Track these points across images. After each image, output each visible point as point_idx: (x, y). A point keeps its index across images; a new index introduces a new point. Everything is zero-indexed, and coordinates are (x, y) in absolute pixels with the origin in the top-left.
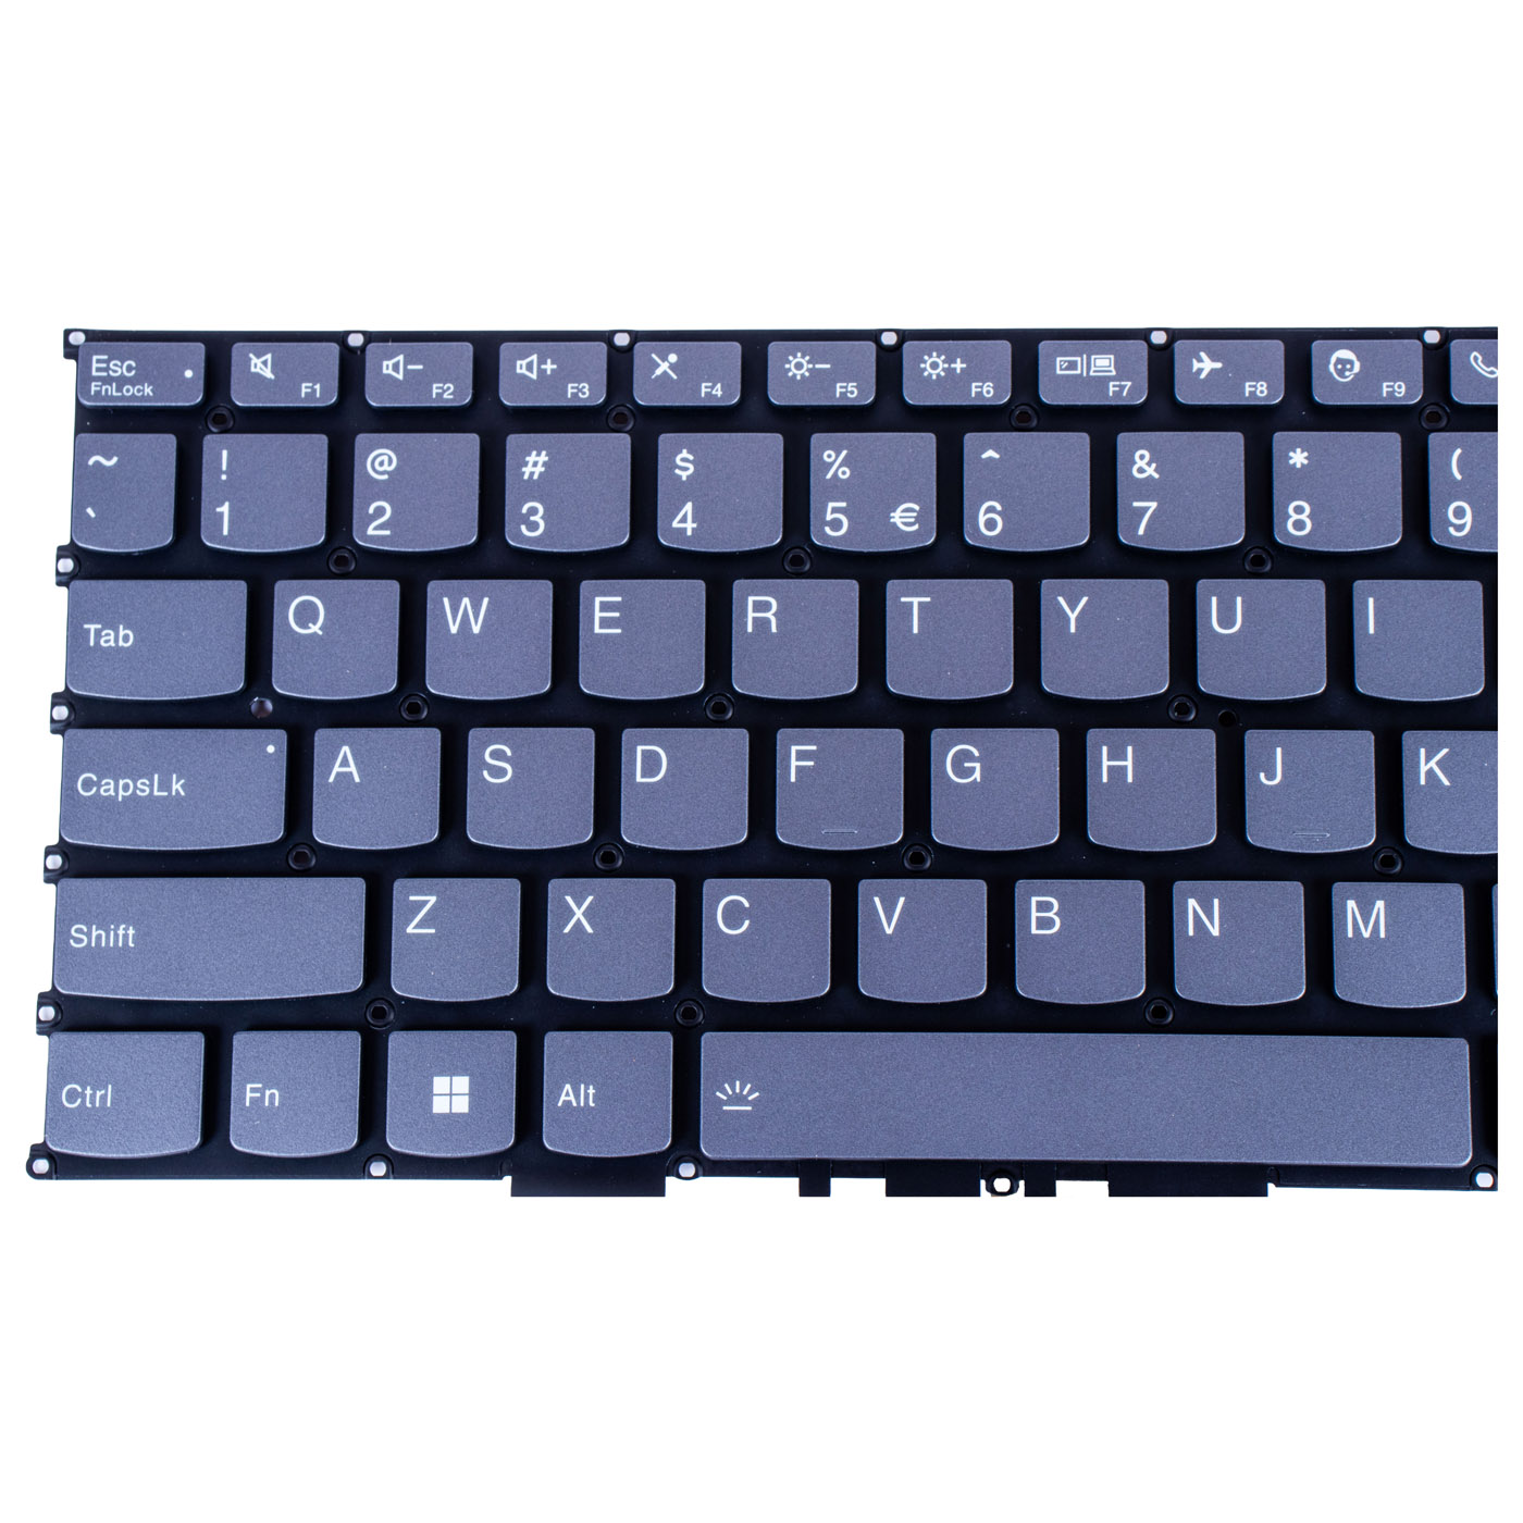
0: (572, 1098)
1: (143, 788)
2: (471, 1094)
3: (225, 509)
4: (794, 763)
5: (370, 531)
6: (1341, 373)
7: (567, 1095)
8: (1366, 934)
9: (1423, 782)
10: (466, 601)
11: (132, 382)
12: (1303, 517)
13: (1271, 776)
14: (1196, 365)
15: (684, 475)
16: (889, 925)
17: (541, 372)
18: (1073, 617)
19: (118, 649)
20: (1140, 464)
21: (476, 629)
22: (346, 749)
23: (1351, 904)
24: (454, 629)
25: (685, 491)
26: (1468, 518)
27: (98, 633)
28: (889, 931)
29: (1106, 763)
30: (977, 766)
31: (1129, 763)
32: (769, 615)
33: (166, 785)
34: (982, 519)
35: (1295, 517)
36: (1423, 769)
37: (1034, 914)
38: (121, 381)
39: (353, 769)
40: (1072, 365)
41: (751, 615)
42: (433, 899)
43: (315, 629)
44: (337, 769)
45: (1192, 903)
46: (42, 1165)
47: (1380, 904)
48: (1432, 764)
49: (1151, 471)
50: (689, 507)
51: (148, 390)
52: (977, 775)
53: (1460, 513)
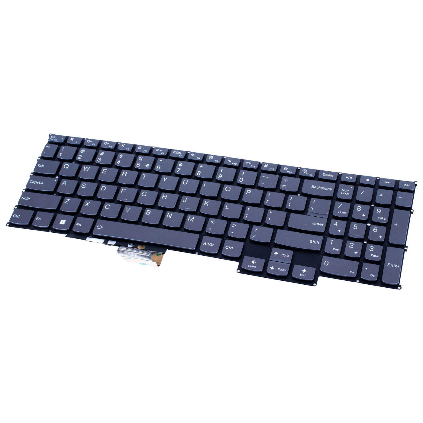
0: (78, 225)
1: (38, 183)
2: (65, 223)
3: (61, 154)
4: (122, 191)
5: (78, 158)
6: (210, 158)
7: (78, 224)
8: (190, 221)
9: (204, 205)
10: (87, 167)
11: (55, 139)
12: (200, 173)
13: (184, 201)
14: (192, 155)
15: (120, 157)
16: (128, 210)
17: (107, 144)
18: (165, 180)
19: (41, 167)
20: (180, 164)
21: (87, 171)
22: (65, 182)
23: (190, 217)
24: (84, 170)
25: (120, 159)
26: (221, 177)
27: (39, 165)
28: (127, 211)
29: (163, 196)
30: (146, 194)
31: (166, 197)
32: (126, 174)
33: (41, 183)
34: (157, 167)
35: (198, 173)
36: (205, 203)
37: (147, 212)
38: (54, 139)
39: (65, 184)
40: (176, 152)
41: (123, 174)
42: (69, 200)
43: (67, 168)
44: (63, 184)
45: (168, 214)
46: (8, 225)
47: (194, 218)
48: (207, 203)
49: (181, 165)
50: (120, 161)
51: (57, 140)
52: (146, 195)
53: (220, 176)
